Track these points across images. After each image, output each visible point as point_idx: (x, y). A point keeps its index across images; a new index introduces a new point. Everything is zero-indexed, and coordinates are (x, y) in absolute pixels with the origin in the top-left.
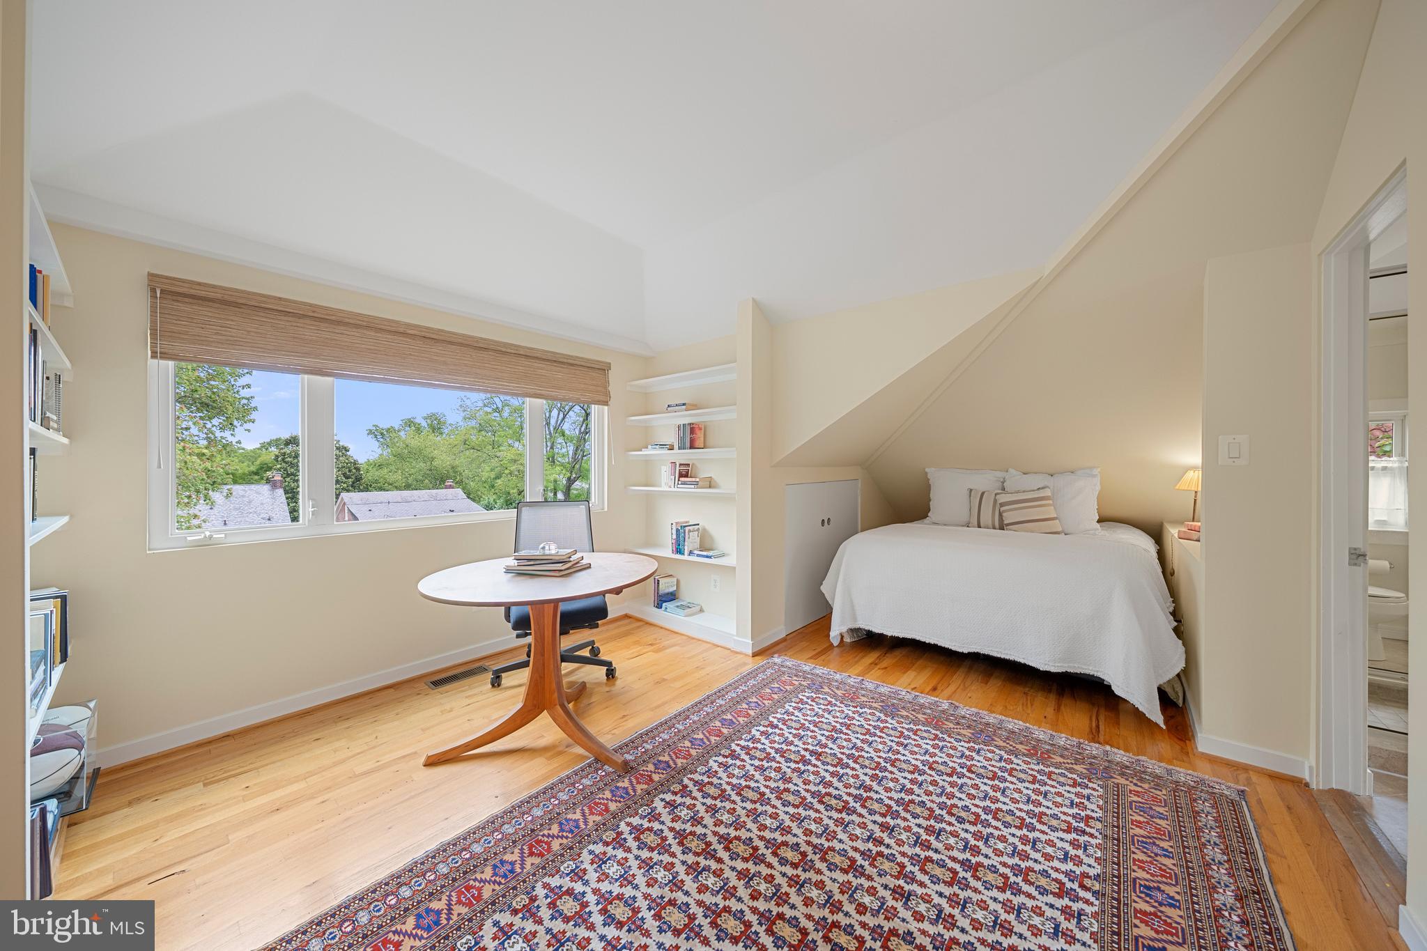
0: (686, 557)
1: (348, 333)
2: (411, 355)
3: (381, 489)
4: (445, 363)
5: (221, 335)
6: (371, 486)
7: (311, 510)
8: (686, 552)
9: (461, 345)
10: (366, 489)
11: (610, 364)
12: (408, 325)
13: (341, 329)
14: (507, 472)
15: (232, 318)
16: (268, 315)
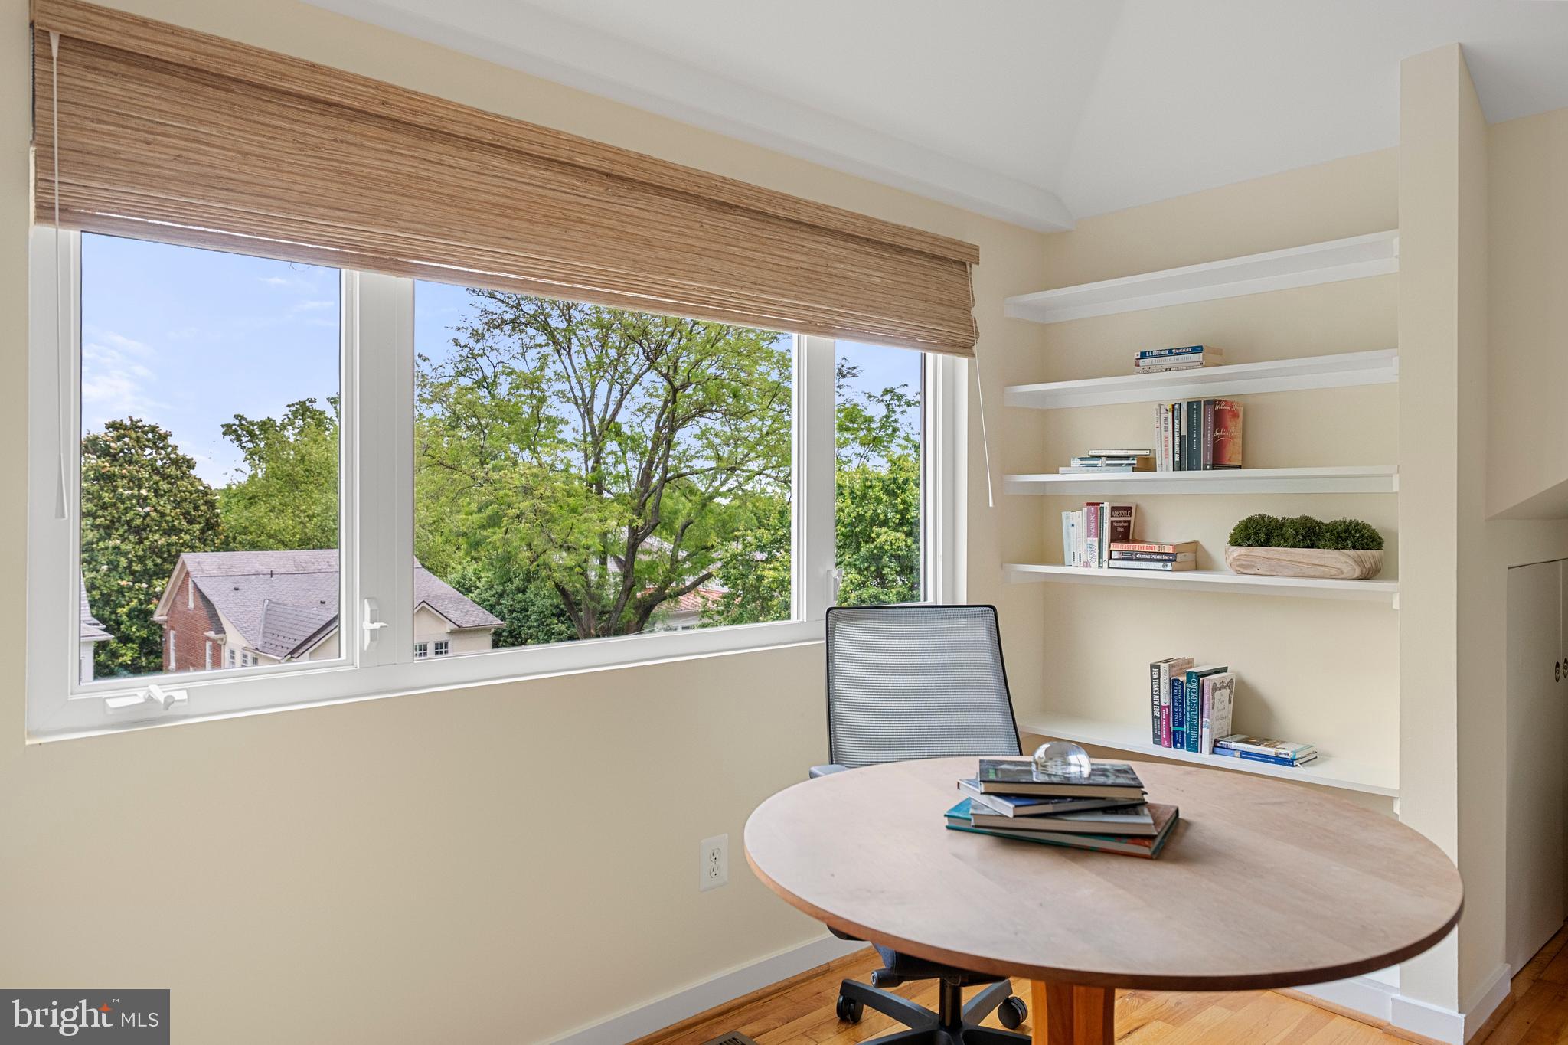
0: (1205, 756)
1: (452, 161)
2: (580, 221)
3: (254, 546)
4: (648, 243)
5: (188, 161)
6: (235, 539)
7: (368, 626)
8: (1206, 745)
9: (683, 195)
10: (226, 546)
11: (977, 249)
12: (579, 143)
13: (436, 150)
14: (511, 512)
15: (212, 117)
16: (287, 112)
